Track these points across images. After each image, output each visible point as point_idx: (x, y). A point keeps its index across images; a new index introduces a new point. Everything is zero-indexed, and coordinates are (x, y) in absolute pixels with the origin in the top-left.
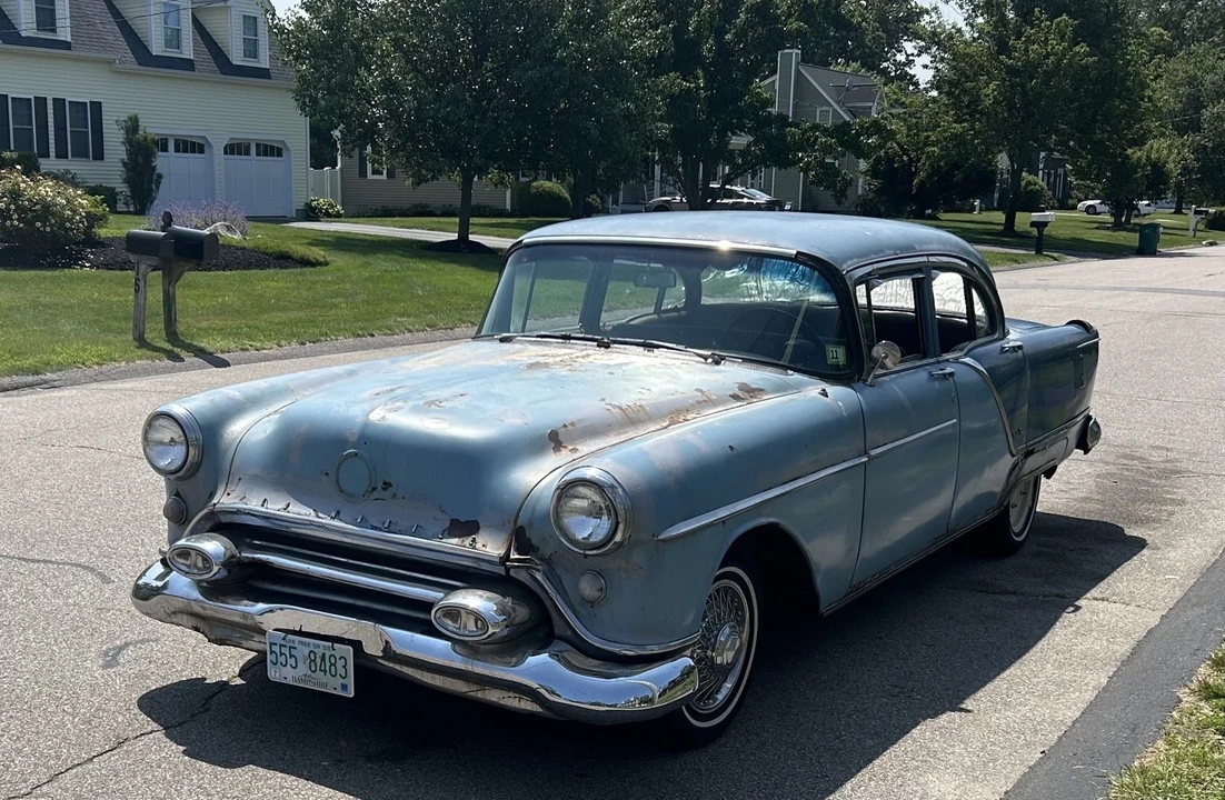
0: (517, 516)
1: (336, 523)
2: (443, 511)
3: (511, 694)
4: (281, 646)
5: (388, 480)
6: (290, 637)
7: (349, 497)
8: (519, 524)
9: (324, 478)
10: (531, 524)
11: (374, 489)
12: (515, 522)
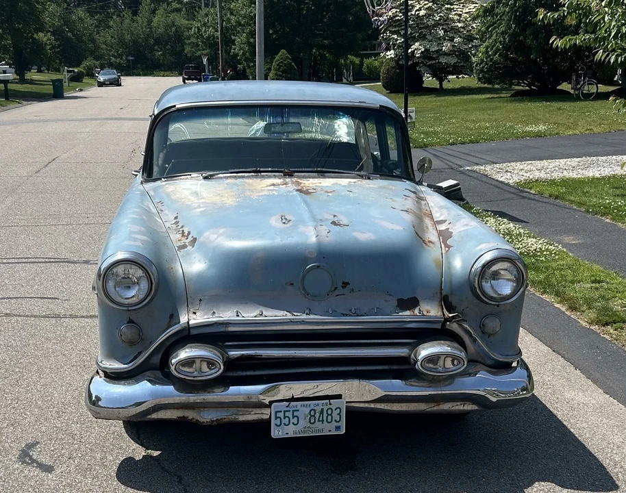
0: (441, 289)
1: (312, 316)
2: (390, 295)
3: (458, 404)
4: (285, 412)
5: (346, 281)
6: (293, 403)
7: (315, 297)
8: (444, 294)
9: (290, 287)
10: (452, 293)
11: (336, 288)
12: (441, 293)
